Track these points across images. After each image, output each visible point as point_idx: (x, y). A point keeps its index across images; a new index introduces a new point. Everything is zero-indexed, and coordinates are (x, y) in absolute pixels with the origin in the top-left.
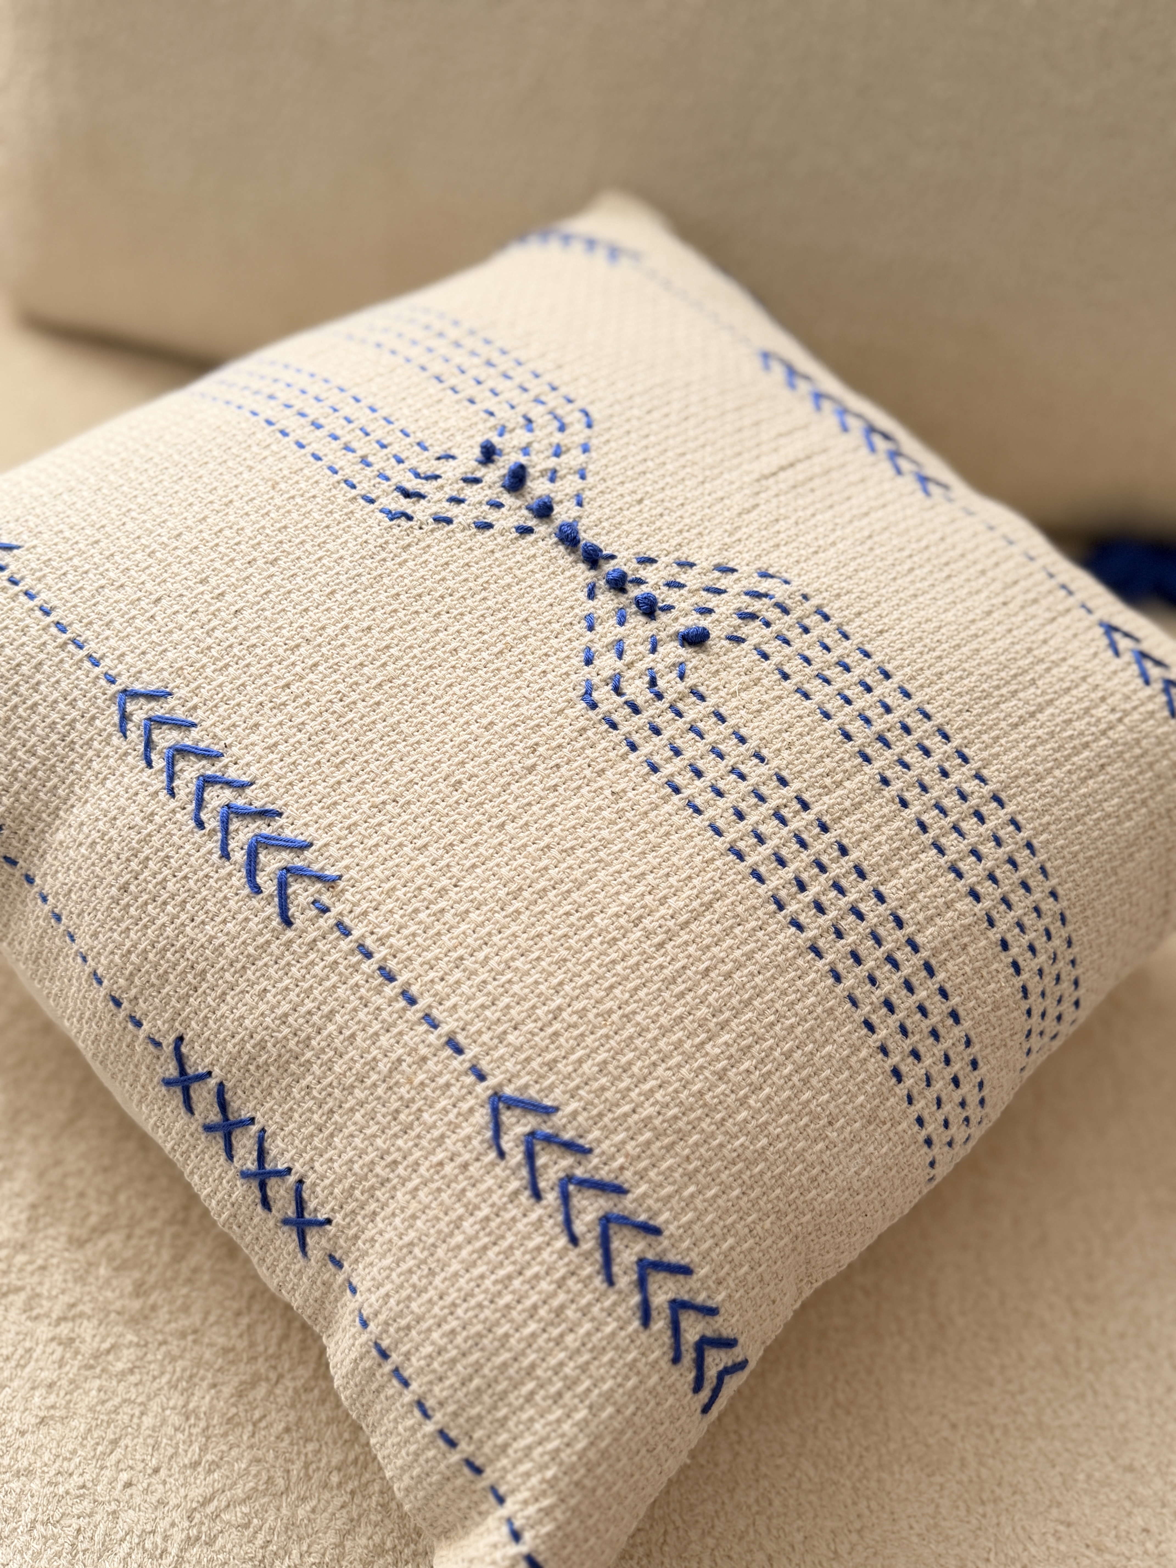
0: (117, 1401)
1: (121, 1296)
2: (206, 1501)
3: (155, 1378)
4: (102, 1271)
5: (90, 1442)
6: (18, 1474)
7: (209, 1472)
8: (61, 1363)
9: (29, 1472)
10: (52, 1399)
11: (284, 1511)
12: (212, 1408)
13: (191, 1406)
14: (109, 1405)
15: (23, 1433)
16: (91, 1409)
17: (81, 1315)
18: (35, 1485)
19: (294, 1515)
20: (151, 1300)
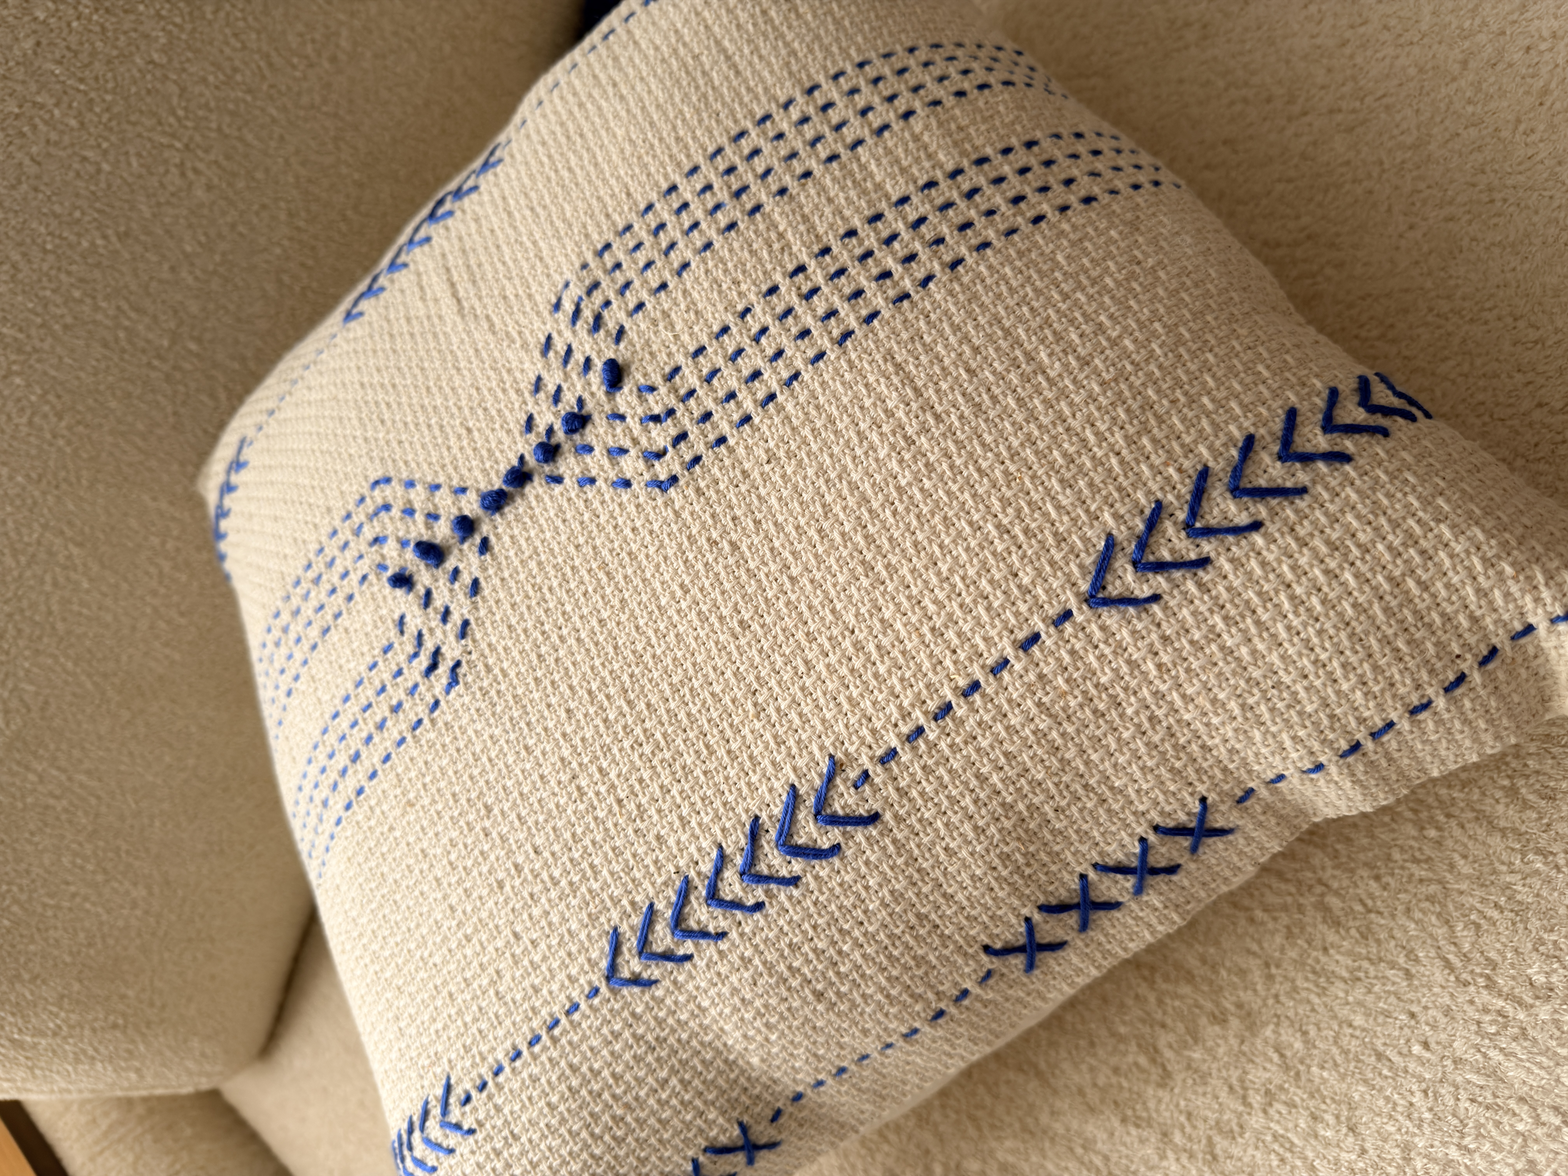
0: (1335, 1050)
1: (1225, 1038)
2: (1448, 965)
3: (1313, 1010)
4: (1196, 1055)
5: (1378, 1081)
6: (1408, 1160)
7: (1417, 960)
8: (1291, 1105)
9: (1407, 1148)
10: (1329, 1118)
11: (1464, 886)
12: (1350, 953)
13: (1345, 974)
14: (1339, 1059)
15: (1364, 1151)
16: (1343, 1077)
17: (1242, 1081)
18: (1421, 1143)
19: (1468, 877)
20: (1232, 1008)
